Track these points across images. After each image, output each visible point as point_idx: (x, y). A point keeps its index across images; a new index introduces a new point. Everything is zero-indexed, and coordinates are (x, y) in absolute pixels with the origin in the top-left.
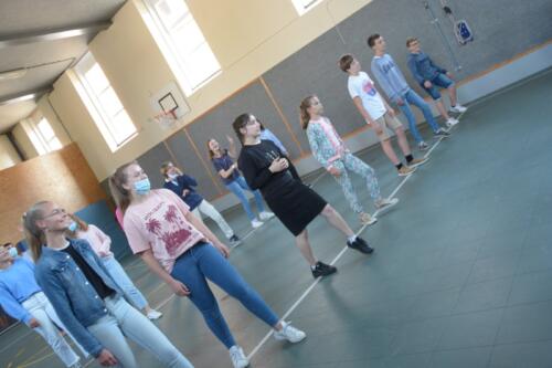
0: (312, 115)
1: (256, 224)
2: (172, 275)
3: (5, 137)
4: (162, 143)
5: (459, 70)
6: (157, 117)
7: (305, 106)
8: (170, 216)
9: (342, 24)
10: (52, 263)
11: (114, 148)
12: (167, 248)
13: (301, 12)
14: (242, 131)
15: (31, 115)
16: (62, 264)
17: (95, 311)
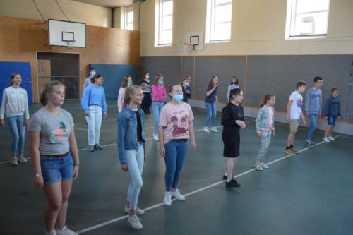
0: (268, 104)
1: (206, 129)
2: (164, 145)
3: (110, 10)
4: (180, 57)
5: (346, 115)
6: (186, 44)
7: (267, 97)
8: (183, 119)
9: (303, 56)
10: (129, 115)
11: (156, 45)
12: (173, 132)
13: (287, 37)
14: (234, 96)
15: (128, 7)
16: (132, 117)
17: (133, 145)
